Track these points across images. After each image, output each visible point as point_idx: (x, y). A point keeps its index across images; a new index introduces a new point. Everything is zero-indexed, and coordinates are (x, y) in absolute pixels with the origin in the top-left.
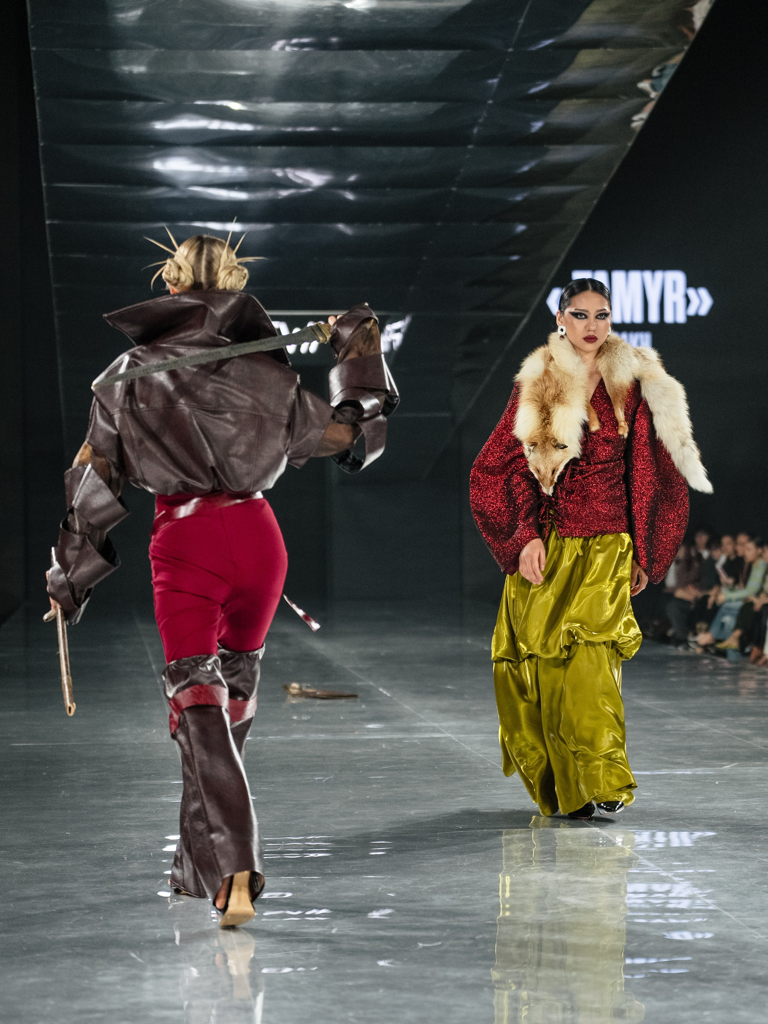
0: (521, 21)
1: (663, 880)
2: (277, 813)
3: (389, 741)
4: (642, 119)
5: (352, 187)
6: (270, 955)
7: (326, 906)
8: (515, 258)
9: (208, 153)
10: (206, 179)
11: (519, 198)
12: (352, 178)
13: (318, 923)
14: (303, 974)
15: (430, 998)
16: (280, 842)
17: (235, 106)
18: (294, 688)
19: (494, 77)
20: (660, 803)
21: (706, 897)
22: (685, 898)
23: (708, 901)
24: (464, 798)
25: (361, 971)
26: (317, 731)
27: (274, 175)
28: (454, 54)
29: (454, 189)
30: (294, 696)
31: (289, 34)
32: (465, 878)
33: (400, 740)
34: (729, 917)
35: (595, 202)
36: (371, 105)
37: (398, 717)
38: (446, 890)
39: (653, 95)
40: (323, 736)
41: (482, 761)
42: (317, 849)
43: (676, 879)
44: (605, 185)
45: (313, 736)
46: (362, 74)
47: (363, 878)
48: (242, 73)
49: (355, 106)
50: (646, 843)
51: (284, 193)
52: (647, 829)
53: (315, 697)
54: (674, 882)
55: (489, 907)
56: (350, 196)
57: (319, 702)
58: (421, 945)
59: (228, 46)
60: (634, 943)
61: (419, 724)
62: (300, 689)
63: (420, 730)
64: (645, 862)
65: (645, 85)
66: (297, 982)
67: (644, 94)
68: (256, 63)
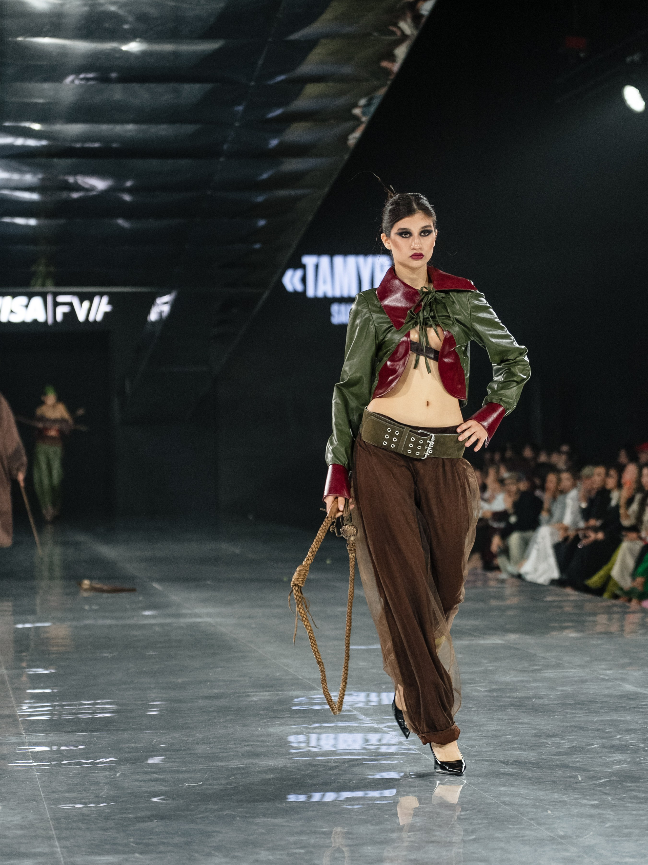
0: (261, 62)
1: (375, 731)
2: (73, 683)
3: (162, 625)
4: (355, 138)
5: (129, 191)
6: (67, 795)
7: (111, 755)
8: (257, 246)
9: (14, 164)
10: (13, 184)
11: (260, 199)
12: (129, 184)
13: (105, 769)
14: (93, 809)
15: (194, 826)
16: (75, 705)
17: (36, 127)
18: (86, 585)
19: (240, 104)
20: (374, 671)
21: (409, 744)
22: (393, 745)
23: (411, 746)
24: (221, 669)
25: (140, 805)
26: (104, 618)
27: (66, 182)
28: (208, 86)
29: (209, 193)
30: (86, 590)
31: (78, 71)
32: (222, 731)
33: (169, 624)
34: (428, 759)
35: (319, 202)
36: (143, 127)
37: (168, 605)
38: (206, 741)
39: (364, 119)
40: (108, 622)
41: (235, 640)
42: (104, 711)
43: (387, 730)
44: (327, 189)
45: (100, 622)
46: (136, 102)
47: (141, 733)
48: (41, 101)
49: (130, 127)
50: (362, 702)
51: (75, 195)
52: (363, 691)
53: (102, 591)
54: (385, 732)
55: (241, 754)
56: (127, 198)
57: (105, 595)
58: (187, 784)
59: (30, 79)
60: (354, 780)
61: (184, 611)
62: (91, 585)
63: (185, 616)
64: (362, 717)
65: (357, 111)
66: (88, 816)
67: (356, 119)
68: (51, 93)
